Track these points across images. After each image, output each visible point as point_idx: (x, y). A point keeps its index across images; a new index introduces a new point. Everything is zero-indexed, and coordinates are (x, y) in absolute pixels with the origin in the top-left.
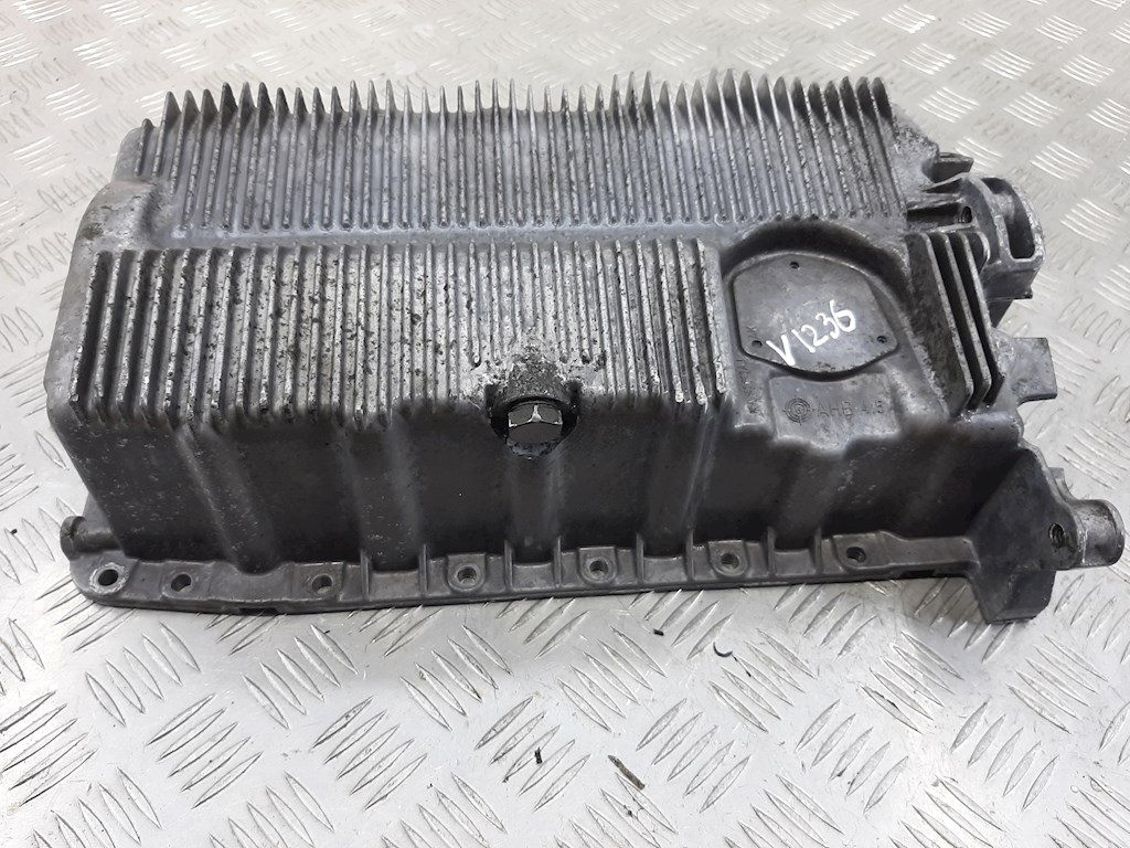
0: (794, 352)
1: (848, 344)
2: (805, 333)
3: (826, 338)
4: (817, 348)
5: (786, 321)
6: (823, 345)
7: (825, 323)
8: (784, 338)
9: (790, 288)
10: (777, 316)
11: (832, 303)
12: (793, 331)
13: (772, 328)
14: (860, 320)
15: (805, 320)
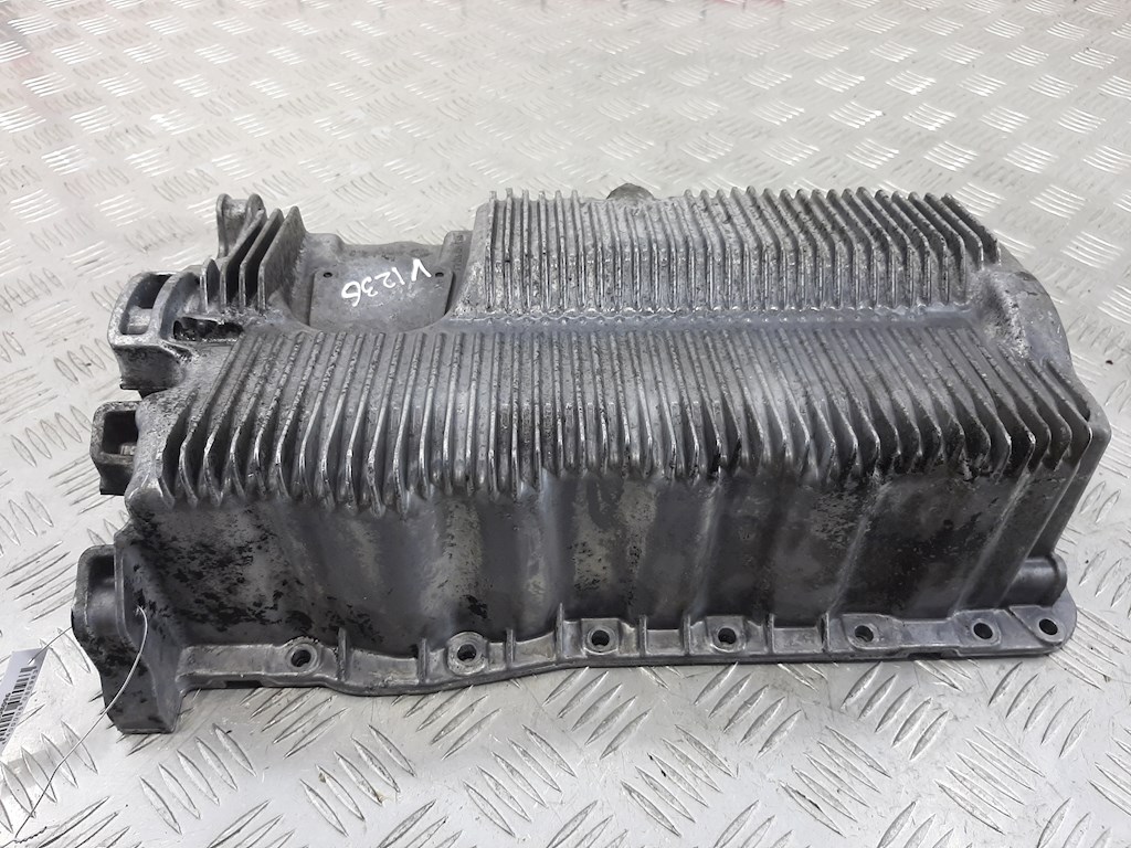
0: (410, 268)
1: (360, 272)
2: (393, 281)
3: (377, 278)
4: (390, 270)
5: (406, 291)
6: (382, 271)
7: (371, 288)
8: (414, 278)
9: (388, 319)
10: (412, 295)
11: (355, 305)
12: (403, 283)
13: (421, 286)
14: (337, 290)
15: (389, 291)
